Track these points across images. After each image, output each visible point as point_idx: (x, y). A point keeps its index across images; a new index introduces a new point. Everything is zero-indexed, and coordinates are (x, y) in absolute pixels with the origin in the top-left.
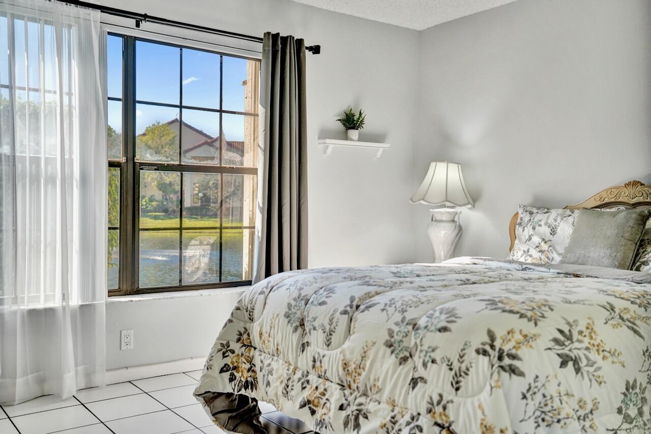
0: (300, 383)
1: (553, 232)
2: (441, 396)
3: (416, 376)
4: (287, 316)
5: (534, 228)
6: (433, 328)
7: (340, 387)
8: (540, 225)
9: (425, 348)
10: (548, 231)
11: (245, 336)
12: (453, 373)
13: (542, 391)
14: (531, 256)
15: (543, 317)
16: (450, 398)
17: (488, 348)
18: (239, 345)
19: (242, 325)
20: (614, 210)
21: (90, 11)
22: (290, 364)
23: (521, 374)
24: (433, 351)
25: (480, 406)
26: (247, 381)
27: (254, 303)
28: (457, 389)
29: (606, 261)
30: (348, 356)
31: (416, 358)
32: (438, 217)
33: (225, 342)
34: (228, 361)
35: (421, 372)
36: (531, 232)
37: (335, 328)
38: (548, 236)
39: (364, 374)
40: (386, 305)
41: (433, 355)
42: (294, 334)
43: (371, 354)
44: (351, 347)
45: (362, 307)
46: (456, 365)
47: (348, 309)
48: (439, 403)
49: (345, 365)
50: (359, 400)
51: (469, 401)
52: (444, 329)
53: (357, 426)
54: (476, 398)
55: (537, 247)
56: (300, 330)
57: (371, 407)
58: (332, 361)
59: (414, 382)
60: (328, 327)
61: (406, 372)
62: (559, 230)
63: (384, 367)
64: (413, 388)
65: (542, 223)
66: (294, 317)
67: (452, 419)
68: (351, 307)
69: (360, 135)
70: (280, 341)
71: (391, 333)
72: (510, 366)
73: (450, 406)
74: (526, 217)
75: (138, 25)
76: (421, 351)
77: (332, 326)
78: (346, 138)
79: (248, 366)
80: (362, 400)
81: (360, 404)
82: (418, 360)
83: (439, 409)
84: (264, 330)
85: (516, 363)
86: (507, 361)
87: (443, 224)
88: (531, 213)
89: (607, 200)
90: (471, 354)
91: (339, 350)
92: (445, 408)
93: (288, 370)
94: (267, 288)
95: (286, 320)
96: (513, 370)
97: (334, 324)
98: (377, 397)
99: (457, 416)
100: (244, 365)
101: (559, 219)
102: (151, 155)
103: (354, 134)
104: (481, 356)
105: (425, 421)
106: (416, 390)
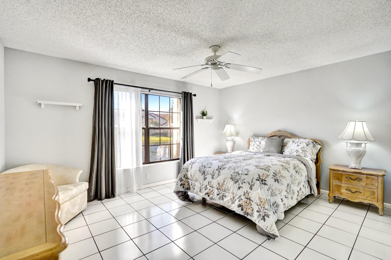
0: (204, 188)
1: (260, 143)
2: (247, 191)
3: (240, 186)
4: (199, 171)
5: (255, 142)
6: (244, 174)
7: (217, 189)
9: (242, 179)
10: (259, 143)
11: (186, 176)
12: (250, 185)
13: (272, 188)
14: (255, 150)
15: (269, 170)
16: (249, 191)
17: (259, 179)
18: (184, 178)
19: (185, 173)
20: (275, 138)
21: (138, 88)
22: (201, 183)
23: (267, 185)
24: (244, 180)
25: (258, 193)
26: (187, 188)
28: (251, 189)
29: (275, 151)
30: (219, 181)
31: (239, 182)
32: (228, 139)
33: (180, 178)
34: (182, 183)
35: (241, 185)
36: (254, 143)
38: (259, 145)
39: (224, 186)
40: (229, 168)
41: (244, 181)
42: (202, 175)
43: (226, 181)
44: (220, 179)
45: (222, 169)
46: (251, 183)
47: (218, 169)
48: (246, 193)
49: (219, 184)
50: (223, 193)
51: (255, 192)
52: (246, 174)
53: (223, 199)
54: (256, 191)
55: (256, 147)
56: (204, 174)
57: (227, 194)
58: (215, 183)
59: (239, 188)
60: (212, 174)
61: (237, 185)
62: (261, 143)
63: (230, 184)
64: (239, 189)
65: (257, 141)
66: (201, 171)
67: (250, 197)
68: (219, 168)
69: (206, 117)
70: (198, 177)
71: (232, 175)
72: (264, 183)
73: (250, 194)
74: (253, 140)
75: (149, 91)
76: (241, 180)
78: (203, 118)
79: (187, 184)
80: (224, 192)
81: (223, 194)
82: (240, 182)
83: (247, 194)
84: (192, 174)
85: (266, 182)
86: (264, 182)
87: (230, 141)
88: (254, 138)
89: (273, 135)
90: (254, 180)
91: (216, 180)
92: (248, 194)
93: (200, 185)
94: (192, 163)
95: (199, 172)
96: (265, 184)
97: (214, 173)
98: (228, 192)
99: (252, 195)
100: (186, 184)
101: (261, 140)
102: (152, 125)
103: (205, 117)
104: (257, 181)
105: (243, 197)
106: (240, 190)
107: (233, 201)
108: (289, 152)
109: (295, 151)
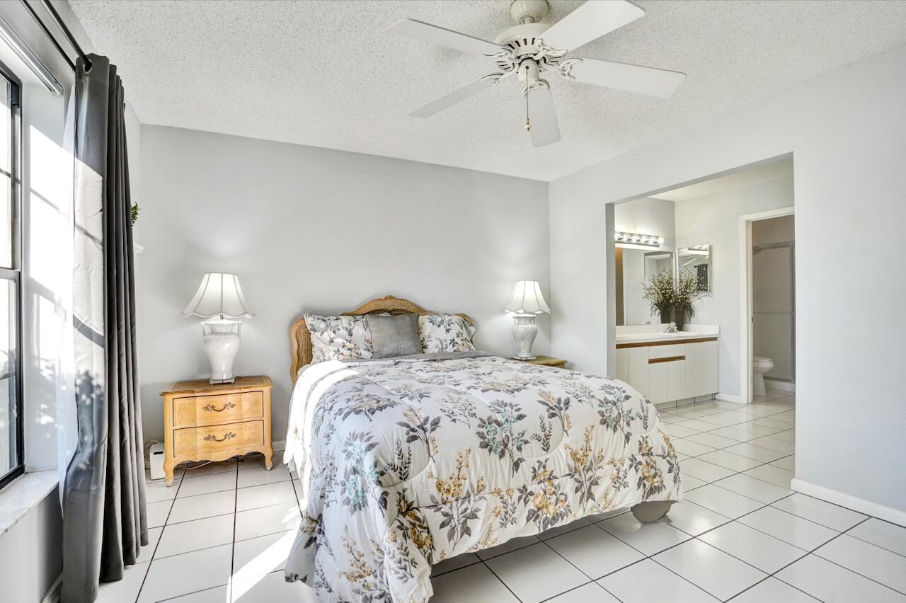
0: (522, 500)
1: (351, 335)
3: (626, 433)
4: (484, 445)
5: (334, 332)
6: (622, 399)
7: (570, 477)
8: (339, 330)
9: (625, 413)
10: (346, 333)
11: (402, 503)
12: (642, 420)
14: (342, 354)
22: (499, 493)
24: (630, 412)
27: (408, 455)
28: (647, 428)
30: (574, 448)
35: (627, 429)
36: (332, 335)
37: (550, 432)
38: (349, 337)
39: (590, 454)
42: (502, 460)
43: (593, 435)
44: (574, 439)
50: (588, 477)
55: (344, 346)
57: (599, 473)
58: (559, 460)
59: (627, 438)
60: (542, 435)
61: (620, 435)
62: (354, 332)
63: (605, 438)
65: (340, 327)
66: (494, 443)
71: (600, 414)
74: (323, 325)
76: (623, 416)
77: (547, 432)
80: (590, 473)
81: (591, 478)
82: (623, 423)
83: (644, 445)
88: (324, 321)
89: (373, 309)
91: (561, 448)
92: (646, 443)
93: (502, 498)
95: (486, 450)
97: (548, 428)
101: (352, 324)
105: (639, 458)
106: (629, 443)
107: (618, 482)
108: (437, 347)
109: (450, 343)
